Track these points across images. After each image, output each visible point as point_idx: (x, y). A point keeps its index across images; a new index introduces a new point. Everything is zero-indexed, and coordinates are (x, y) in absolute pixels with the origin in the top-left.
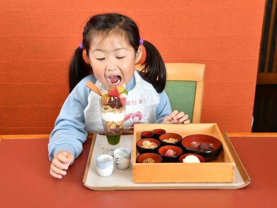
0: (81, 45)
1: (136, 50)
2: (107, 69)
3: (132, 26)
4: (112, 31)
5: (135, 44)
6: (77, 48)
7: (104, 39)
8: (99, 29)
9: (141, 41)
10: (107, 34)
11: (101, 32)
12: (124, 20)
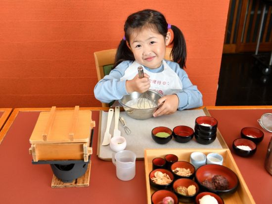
0: (124, 38)
1: (165, 36)
2: (144, 54)
3: (159, 19)
4: (143, 27)
5: (163, 31)
6: (121, 39)
7: (138, 34)
8: (134, 27)
9: (169, 26)
10: (140, 30)
11: (135, 29)
12: (152, 15)
